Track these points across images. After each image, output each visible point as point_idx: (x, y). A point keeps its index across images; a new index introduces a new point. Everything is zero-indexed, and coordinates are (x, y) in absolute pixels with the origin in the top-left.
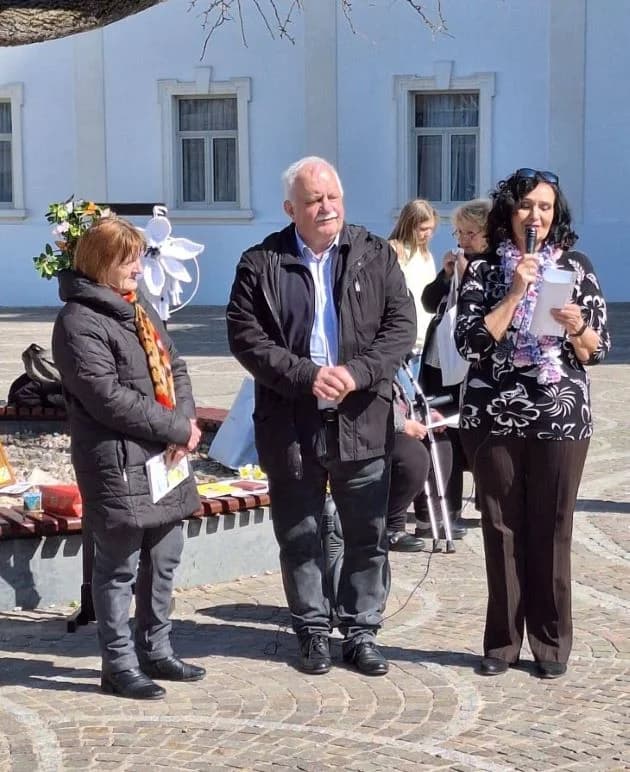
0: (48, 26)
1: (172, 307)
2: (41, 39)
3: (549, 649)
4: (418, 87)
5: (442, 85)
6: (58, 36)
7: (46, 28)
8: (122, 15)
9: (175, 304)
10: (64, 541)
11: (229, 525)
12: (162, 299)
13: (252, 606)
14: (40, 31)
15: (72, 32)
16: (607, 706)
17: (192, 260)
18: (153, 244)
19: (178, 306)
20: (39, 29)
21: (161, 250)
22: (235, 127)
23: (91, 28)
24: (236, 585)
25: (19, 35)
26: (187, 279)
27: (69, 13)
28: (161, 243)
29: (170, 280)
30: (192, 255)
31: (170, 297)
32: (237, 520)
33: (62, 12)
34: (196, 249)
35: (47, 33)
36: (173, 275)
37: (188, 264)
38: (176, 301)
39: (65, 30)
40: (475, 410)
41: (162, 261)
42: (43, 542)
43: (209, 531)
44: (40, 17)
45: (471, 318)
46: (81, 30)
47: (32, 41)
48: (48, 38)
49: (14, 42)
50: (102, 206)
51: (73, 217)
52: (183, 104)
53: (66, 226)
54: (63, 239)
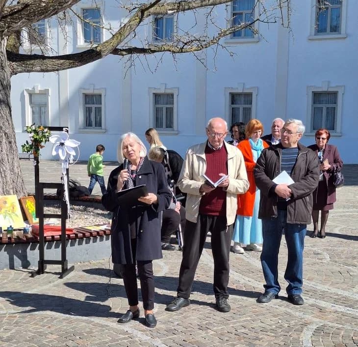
0: (60, 66)
2: (57, 70)
6: (64, 69)
7: (58, 66)
8: (87, 63)
10: (38, 245)
11: (101, 240)
13: (103, 269)
14: (57, 67)
15: (69, 68)
16: (200, 312)
17: (77, 147)
18: (63, 141)
20: (56, 67)
21: (65, 144)
22: (173, 104)
23: (76, 67)
24: (103, 261)
25: (49, 68)
26: (75, 154)
27: (67, 61)
29: (68, 155)
30: (77, 145)
31: (69, 161)
32: (105, 239)
33: (65, 61)
34: (78, 144)
35: (59, 68)
36: (70, 153)
37: (75, 149)
39: (66, 67)
41: (66, 147)
42: (30, 245)
43: (86, 243)
44: (57, 62)
47: (54, 70)
48: (60, 70)
49: (47, 71)
50: (45, 127)
51: (35, 131)
52: (156, 96)
53: (33, 134)
54: (32, 139)
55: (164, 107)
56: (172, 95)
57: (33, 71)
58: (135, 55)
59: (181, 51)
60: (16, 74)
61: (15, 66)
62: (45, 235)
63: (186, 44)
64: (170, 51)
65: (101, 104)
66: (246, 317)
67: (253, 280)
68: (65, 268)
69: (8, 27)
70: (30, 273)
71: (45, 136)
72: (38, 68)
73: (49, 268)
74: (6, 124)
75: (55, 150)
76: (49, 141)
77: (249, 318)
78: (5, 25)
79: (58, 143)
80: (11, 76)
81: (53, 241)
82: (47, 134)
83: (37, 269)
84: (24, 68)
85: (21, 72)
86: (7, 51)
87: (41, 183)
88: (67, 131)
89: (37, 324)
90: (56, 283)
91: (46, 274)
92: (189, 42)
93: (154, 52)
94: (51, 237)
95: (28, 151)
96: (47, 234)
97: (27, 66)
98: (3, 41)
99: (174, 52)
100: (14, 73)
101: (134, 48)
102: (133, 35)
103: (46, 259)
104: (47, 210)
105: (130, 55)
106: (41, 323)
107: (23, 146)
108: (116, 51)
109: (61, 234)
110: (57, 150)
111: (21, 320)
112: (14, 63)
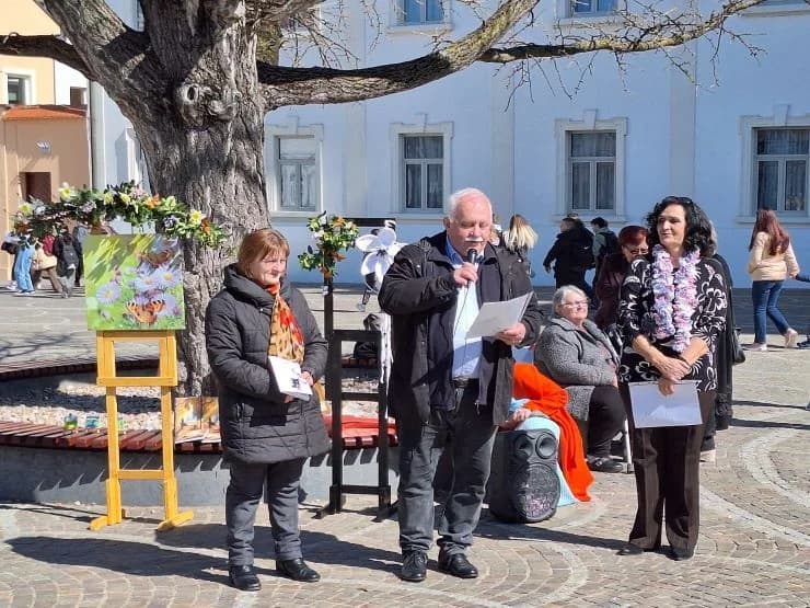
0: (368, 89)
2: (363, 98)
3: (682, 539)
6: (376, 96)
7: (366, 91)
8: (426, 81)
14: (362, 93)
15: (386, 93)
18: (383, 247)
21: (388, 251)
22: (614, 155)
23: (401, 90)
25: (345, 95)
35: (367, 94)
39: (381, 92)
40: (628, 368)
41: (389, 259)
44: (362, 82)
45: (631, 304)
46: (394, 91)
47: (356, 99)
48: (368, 97)
49: (342, 100)
50: (347, 220)
51: (326, 227)
52: (573, 137)
53: (322, 233)
54: (320, 242)
55: (593, 161)
56: (612, 135)
57: (312, 102)
58: (531, 61)
59: (635, 47)
60: (275, 108)
61: (274, 93)
62: (343, 436)
63: (647, 32)
64: (610, 48)
65: (442, 156)
66: (776, 598)
67: (795, 532)
68: (386, 502)
69: (263, 15)
70: (310, 511)
71: (347, 236)
72: (322, 96)
73: (351, 501)
74: (256, 211)
75: (368, 265)
76: (354, 246)
77: (783, 601)
78: (256, 10)
79: (374, 251)
80: (265, 113)
81: (359, 449)
82: (352, 233)
83: (325, 503)
84: (294, 96)
85: (285, 104)
86: (258, 62)
87: (336, 331)
88: (393, 227)
89: (341, 601)
90: (368, 530)
91: (346, 514)
92: (655, 28)
93: (573, 51)
94: (354, 441)
95: (312, 266)
96: (348, 434)
97: (299, 91)
98: (251, 43)
99: (618, 50)
100: (272, 106)
101: (529, 46)
102: (529, 20)
103: (345, 482)
104: (348, 385)
105: (520, 60)
106: (349, 600)
107: (301, 257)
108: (488, 55)
109: (377, 434)
110: (370, 265)
111: (308, 593)
112: (271, 87)
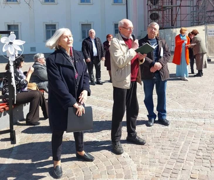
1: (16, 57)
4: (9, 24)
5: (12, 24)
9: (16, 56)
12: (13, 55)
19: (17, 57)
28: (13, 41)
38: (17, 56)
79: (7, 43)
